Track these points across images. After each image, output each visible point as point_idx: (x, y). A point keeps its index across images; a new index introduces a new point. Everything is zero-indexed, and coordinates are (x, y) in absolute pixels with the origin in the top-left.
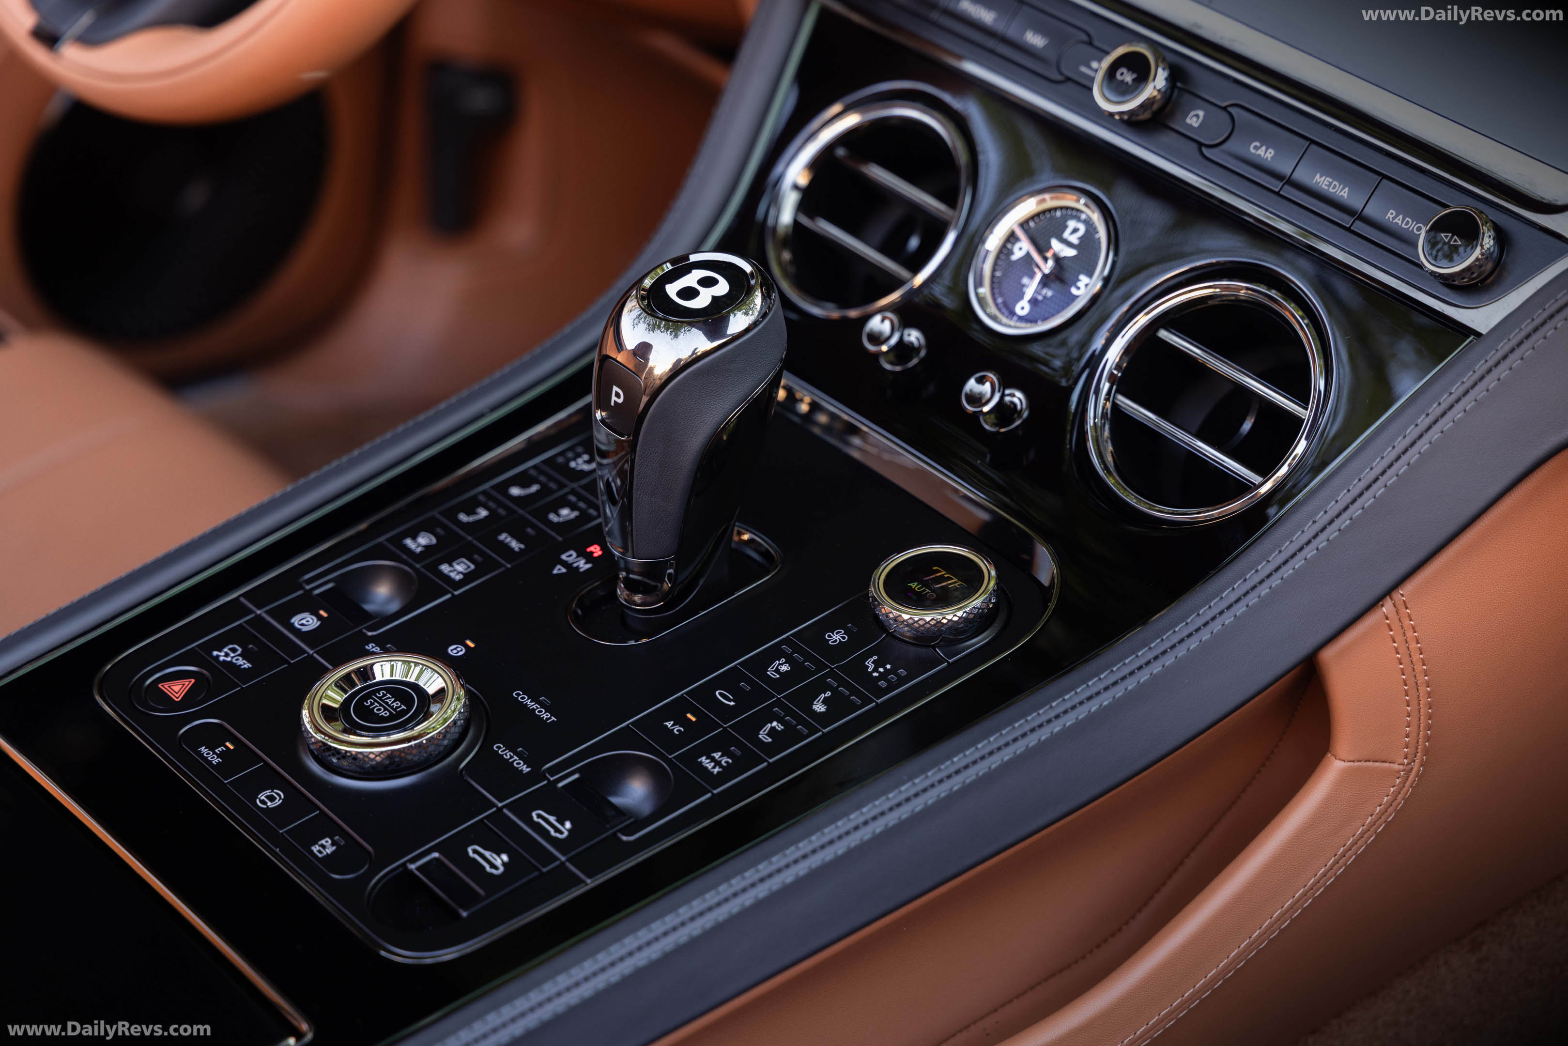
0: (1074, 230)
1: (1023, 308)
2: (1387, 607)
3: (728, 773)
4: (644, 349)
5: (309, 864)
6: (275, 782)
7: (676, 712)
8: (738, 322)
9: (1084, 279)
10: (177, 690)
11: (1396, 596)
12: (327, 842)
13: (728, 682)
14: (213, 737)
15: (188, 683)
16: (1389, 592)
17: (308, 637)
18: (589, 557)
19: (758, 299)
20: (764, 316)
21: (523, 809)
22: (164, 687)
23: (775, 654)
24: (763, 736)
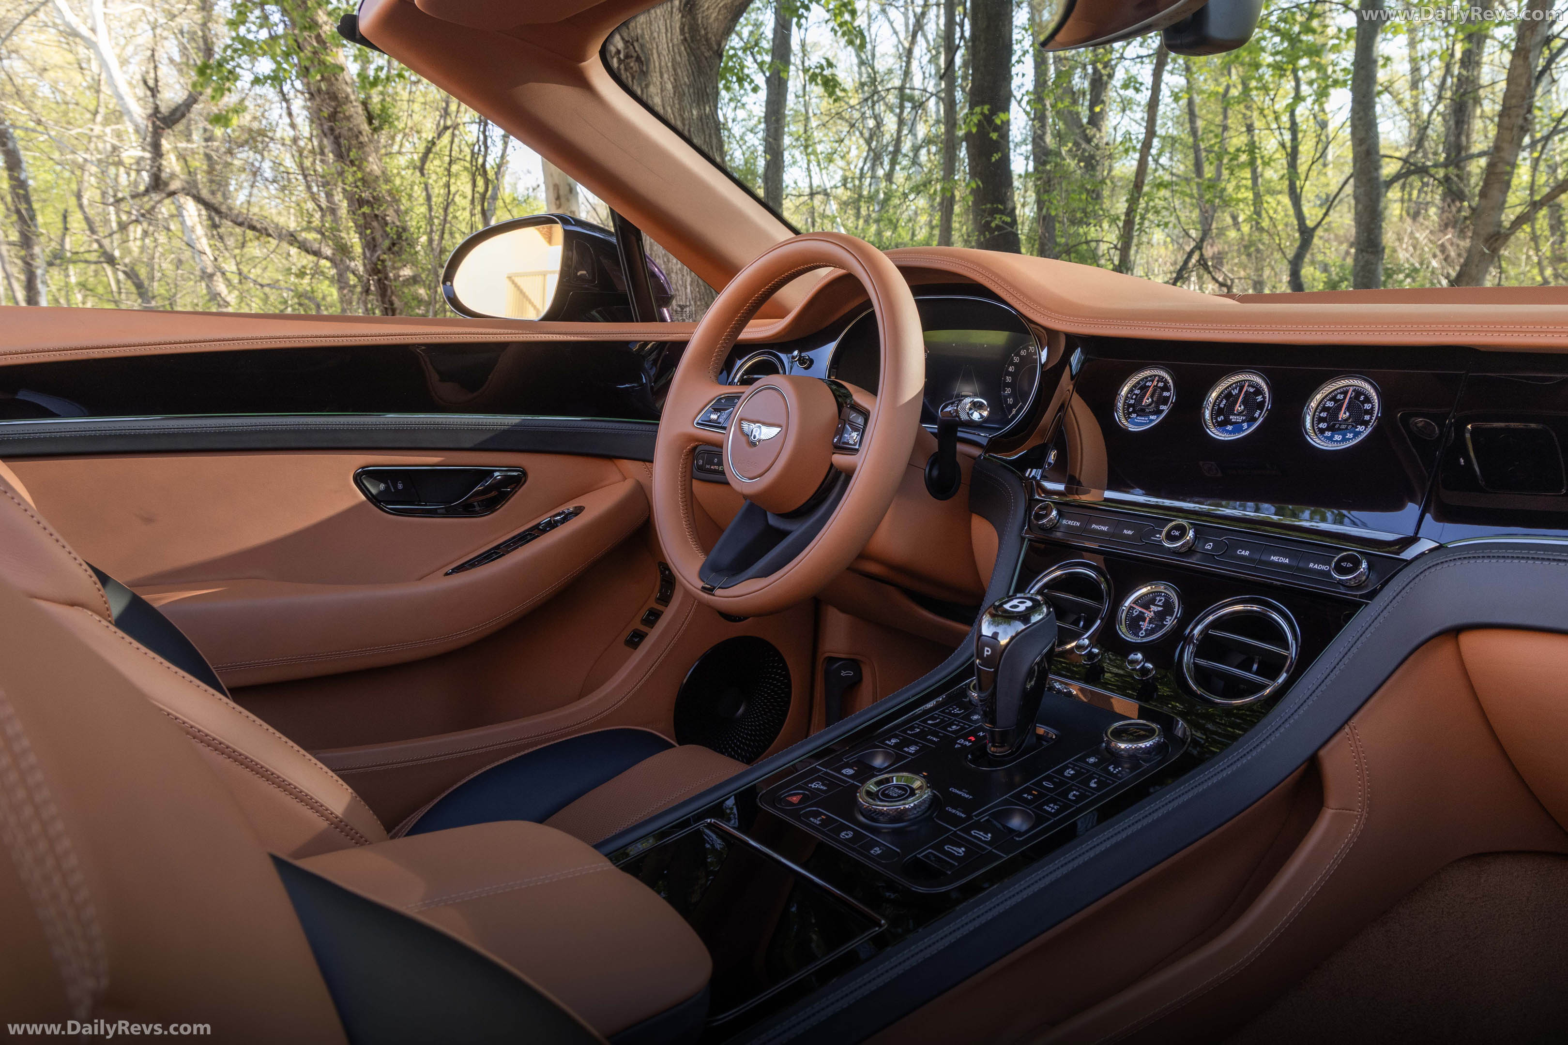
0: (1159, 600)
1: (1142, 633)
2: (1347, 729)
3: (1058, 812)
4: (995, 636)
5: (870, 858)
6: (848, 828)
7: (1028, 790)
8: (1036, 618)
9: (1169, 618)
10: (795, 799)
11: (1350, 723)
12: (877, 849)
13: (1048, 778)
14: (816, 814)
15: (799, 797)
16: (1346, 722)
17: (851, 777)
18: (970, 741)
19: (1045, 610)
20: (1047, 615)
21: (967, 830)
22: (789, 799)
23: (1066, 767)
24: (1070, 796)
